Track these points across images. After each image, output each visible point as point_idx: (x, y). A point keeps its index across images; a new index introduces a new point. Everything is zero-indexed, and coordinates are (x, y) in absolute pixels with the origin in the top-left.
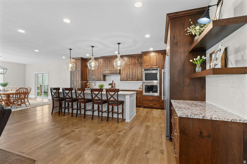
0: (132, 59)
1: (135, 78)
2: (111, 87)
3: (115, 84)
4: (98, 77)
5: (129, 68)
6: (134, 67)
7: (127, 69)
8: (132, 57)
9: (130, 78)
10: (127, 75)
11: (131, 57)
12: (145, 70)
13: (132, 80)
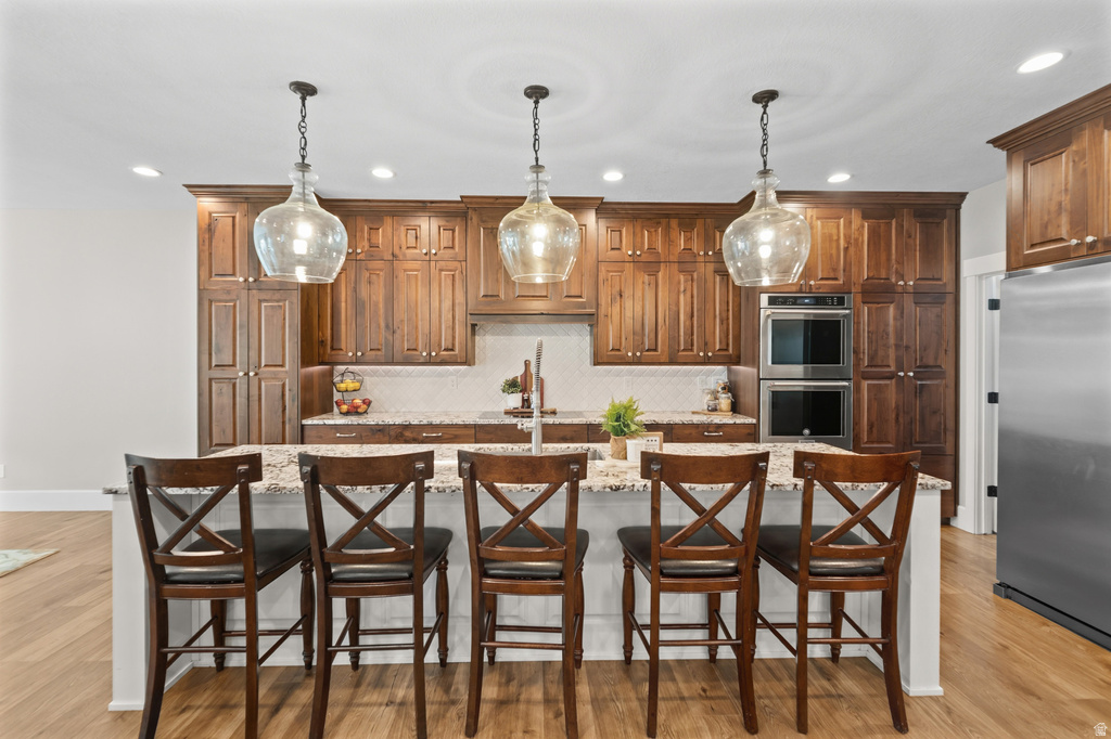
0: (674, 233)
1: (692, 350)
2: (519, 404)
3: (541, 383)
4: (434, 339)
5: (653, 286)
6: (686, 281)
7: (639, 294)
8: (668, 216)
9: (656, 350)
10: (638, 327)
11: (664, 221)
12: (772, 301)
13: (672, 362)
